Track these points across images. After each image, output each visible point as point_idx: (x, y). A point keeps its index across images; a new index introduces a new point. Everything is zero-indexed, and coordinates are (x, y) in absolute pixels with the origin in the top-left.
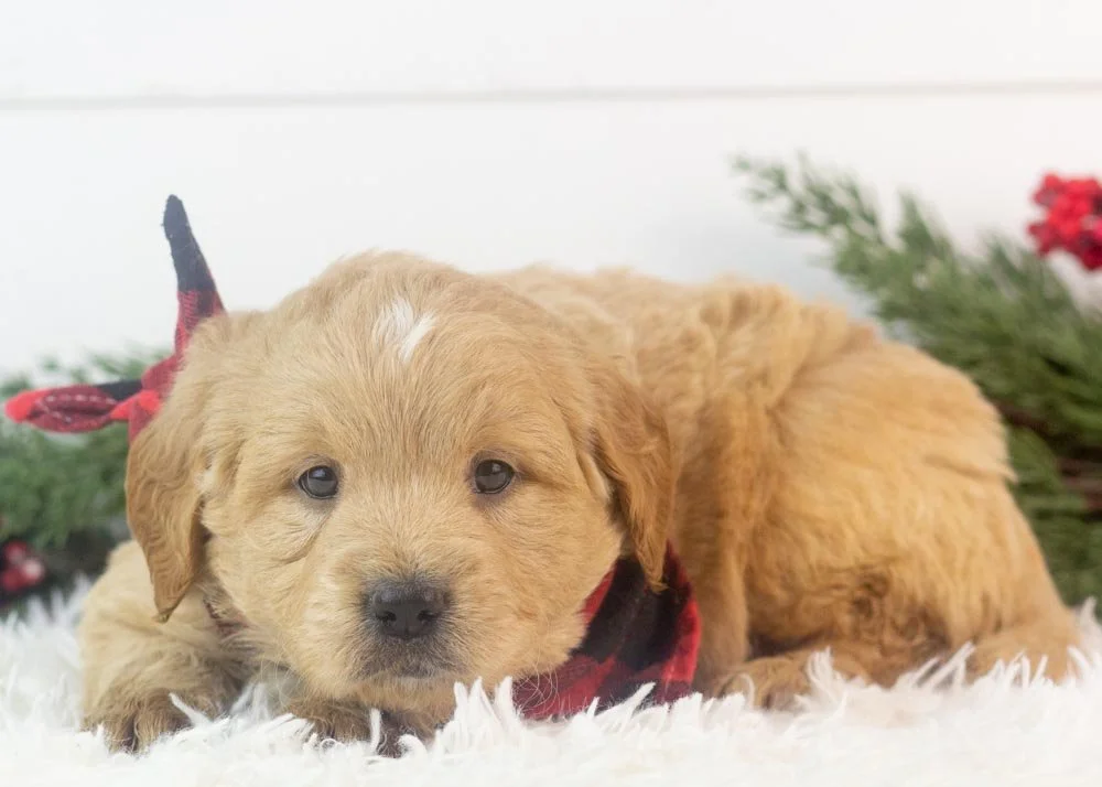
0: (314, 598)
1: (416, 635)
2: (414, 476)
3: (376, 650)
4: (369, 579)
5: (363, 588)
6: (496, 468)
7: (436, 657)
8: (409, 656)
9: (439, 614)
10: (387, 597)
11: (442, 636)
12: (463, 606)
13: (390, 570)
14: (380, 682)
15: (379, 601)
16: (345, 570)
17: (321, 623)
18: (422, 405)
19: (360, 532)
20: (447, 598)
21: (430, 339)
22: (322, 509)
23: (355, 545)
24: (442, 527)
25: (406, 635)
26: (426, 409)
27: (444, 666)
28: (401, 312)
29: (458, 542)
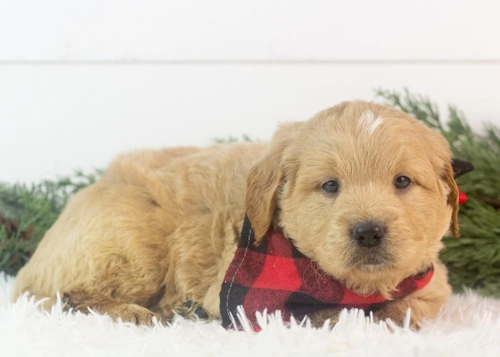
0: (330, 233)
1: (373, 246)
2: (371, 182)
3: (357, 252)
4: (352, 223)
5: (350, 227)
6: (403, 179)
7: (382, 254)
8: (370, 255)
9: (382, 237)
10: (360, 230)
11: (383, 246)
12: (392, 233)
13: (361, 219)
14: (359, 267)
15: (357, 232)
16: (342, 220)
17: (333, 243)
18: (376, 152)
19: (348, 205)
20: (385, 230)
21: (381, 126)
22: (332, 196)
23: (346, 210)
24: (383, 202)
25: (369, 246)
26: (377, 154)
27: (386, 258)
28: (370, 115)
29: (389, 208)
